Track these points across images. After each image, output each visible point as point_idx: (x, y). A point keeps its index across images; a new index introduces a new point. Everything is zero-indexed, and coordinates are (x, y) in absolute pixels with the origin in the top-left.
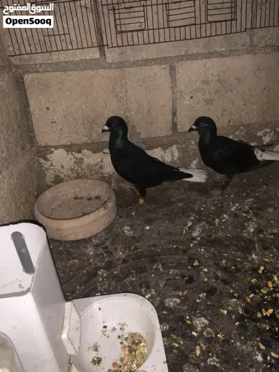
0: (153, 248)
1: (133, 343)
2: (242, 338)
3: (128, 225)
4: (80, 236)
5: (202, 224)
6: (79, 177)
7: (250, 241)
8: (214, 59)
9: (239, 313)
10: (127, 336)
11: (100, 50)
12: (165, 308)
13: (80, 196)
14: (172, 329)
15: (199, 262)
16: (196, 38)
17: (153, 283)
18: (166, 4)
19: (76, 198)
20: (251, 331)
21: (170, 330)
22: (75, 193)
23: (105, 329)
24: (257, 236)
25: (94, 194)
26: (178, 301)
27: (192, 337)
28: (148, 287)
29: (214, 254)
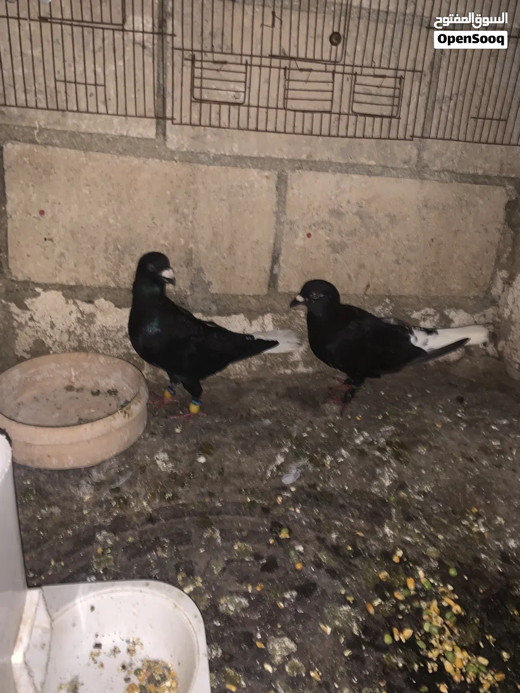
0: (207, 500)
1: (151, 679)
2: (355, 681)
3: (164, 451)
4: (70, 462)
5: (301, 463)
6: (81, 348)
7: (384, 502)
8: (355, 177)
9: (353, 633)
10: (138, 665)
11: (157, 124)
12: (219, 615)
13: (77, 385)
14: (227, 657)
15: (290, 532)
16: (329, 136)
17: (201, 565)
18: (285, 69)
19: (70, 388)
20: (372, 668)
21: (223, 658)
22: (69, 379)
23: (97, 650)
24: (396, 494)
25: (106, 384)
26: (245, 602)
27: (264, 673)
28: (190, 573)
29: (318, 521)
